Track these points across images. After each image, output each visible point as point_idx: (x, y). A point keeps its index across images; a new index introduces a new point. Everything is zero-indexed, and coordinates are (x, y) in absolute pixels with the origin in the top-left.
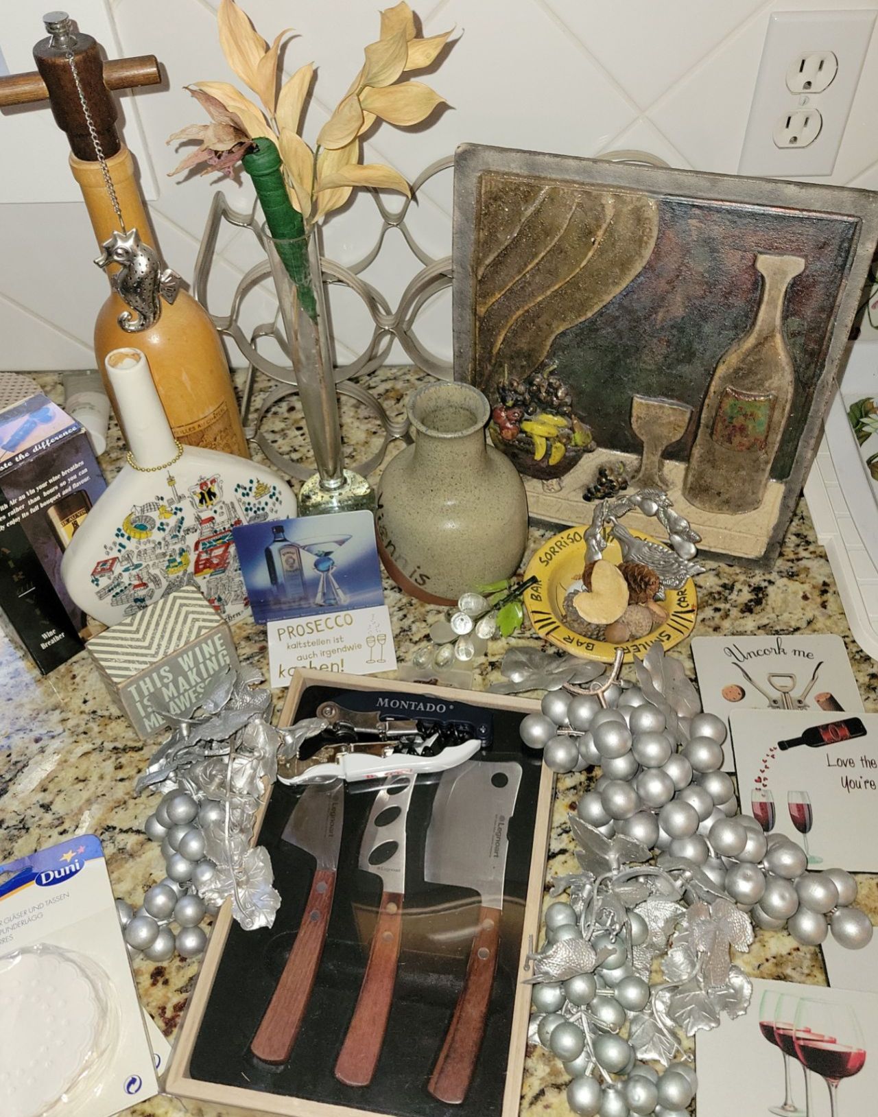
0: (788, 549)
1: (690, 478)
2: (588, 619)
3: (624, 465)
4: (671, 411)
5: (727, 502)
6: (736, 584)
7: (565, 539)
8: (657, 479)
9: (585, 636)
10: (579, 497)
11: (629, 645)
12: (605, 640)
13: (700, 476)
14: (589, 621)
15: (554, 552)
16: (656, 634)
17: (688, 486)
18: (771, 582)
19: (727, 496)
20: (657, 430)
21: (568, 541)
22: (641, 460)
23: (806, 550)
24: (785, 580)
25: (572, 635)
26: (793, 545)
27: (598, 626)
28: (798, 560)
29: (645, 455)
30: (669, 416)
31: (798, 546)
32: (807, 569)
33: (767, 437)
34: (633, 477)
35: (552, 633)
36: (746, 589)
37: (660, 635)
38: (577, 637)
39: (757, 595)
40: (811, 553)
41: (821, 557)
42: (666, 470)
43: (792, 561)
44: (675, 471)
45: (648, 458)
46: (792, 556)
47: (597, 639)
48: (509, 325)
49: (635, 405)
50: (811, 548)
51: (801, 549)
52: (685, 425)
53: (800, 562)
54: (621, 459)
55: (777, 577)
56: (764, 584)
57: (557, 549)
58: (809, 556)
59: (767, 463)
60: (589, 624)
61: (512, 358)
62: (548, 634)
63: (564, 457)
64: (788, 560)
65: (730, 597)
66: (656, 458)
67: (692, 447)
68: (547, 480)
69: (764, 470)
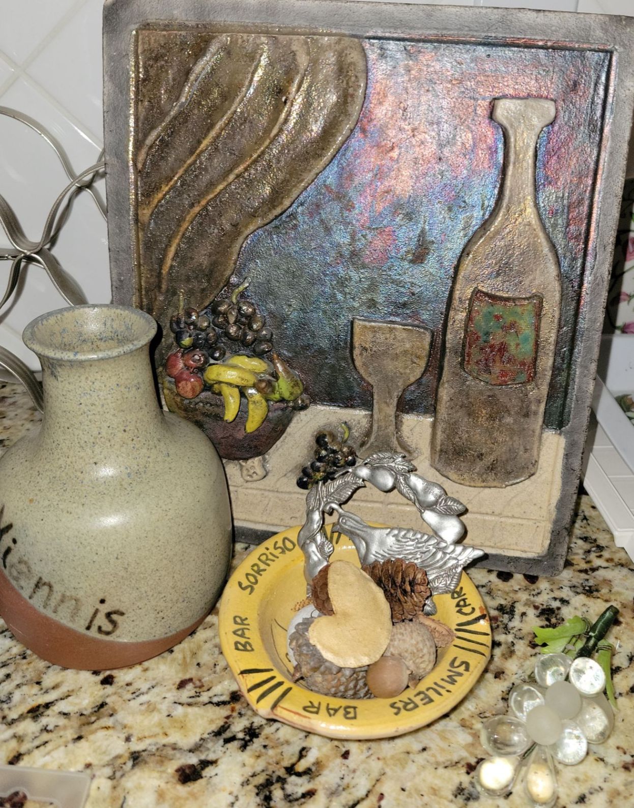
0: (576, 557)
1: (440, 436)
2: (339, 662)
3: (349, 429)
4: (404, 335)
5: (492, 468)
6: (517, 605)
7: (272, 550)
8: (395, 443)
9: (335, 695)
10: (291, 483)
11: (410, 693)
12: (369, 695)
13: (453, 429)
14: (341, 664)
15: (259, 572)
16: (445, 665)
17: (438, 448)
18: (564, 602)
19: (492, 458)
20: (390, 366)
21: (277, 552)
22: (372, 416)
23: (600, 556)
24: (582, 598)
25: (316, 698)
26: (581, 552)
27: (354, 671)
28: (594, 570)
29: (376, 407)
30: (403, 341)
31: (589, 551)
32: (608, 582)
33: (535, 359)
34: (363, 444)
35: (282, 704)
36: (531, 613)
37: (452, 664)
38: (325, 700)
39: (548, 620)
40: (607, 561)
41: (622, 565)
42: (405, 430)
43: (585, 571)
44: (417, 429)
45: (380, 411)
46: (584, 566)
47: (355, 696)
48: (182, 229)
49: (357, 330)
50: (606, 554)
51: (592, 556)
52: (425, 353)
53: (596, 573)
54: (345, 419)
55: (571, 594)
56: (555, 604)
57: (262, 566)
58: (605, 564)
59: (539, 402)
60: (340, 669)
61: (188, 280)
62: (274, 706)
63: (266, 419)
64: (581, 571)
65: (511, 625)
66: (391, 410)
67: (437, 387)
68: (246, 459)
69: (536, 413)
